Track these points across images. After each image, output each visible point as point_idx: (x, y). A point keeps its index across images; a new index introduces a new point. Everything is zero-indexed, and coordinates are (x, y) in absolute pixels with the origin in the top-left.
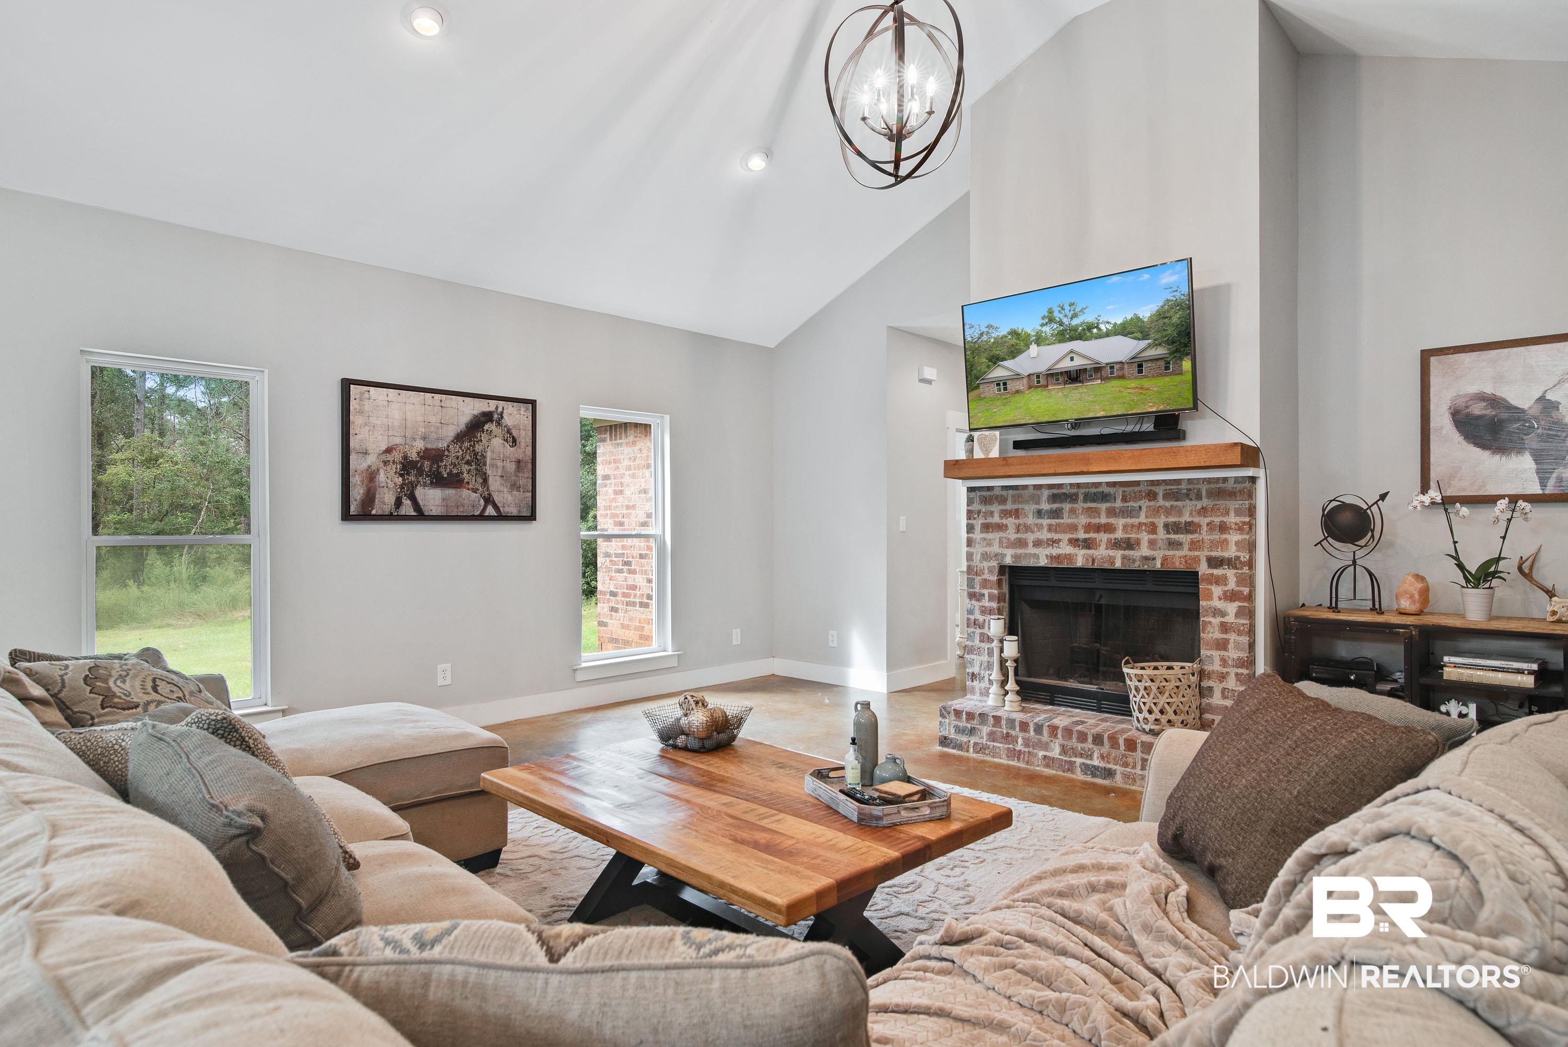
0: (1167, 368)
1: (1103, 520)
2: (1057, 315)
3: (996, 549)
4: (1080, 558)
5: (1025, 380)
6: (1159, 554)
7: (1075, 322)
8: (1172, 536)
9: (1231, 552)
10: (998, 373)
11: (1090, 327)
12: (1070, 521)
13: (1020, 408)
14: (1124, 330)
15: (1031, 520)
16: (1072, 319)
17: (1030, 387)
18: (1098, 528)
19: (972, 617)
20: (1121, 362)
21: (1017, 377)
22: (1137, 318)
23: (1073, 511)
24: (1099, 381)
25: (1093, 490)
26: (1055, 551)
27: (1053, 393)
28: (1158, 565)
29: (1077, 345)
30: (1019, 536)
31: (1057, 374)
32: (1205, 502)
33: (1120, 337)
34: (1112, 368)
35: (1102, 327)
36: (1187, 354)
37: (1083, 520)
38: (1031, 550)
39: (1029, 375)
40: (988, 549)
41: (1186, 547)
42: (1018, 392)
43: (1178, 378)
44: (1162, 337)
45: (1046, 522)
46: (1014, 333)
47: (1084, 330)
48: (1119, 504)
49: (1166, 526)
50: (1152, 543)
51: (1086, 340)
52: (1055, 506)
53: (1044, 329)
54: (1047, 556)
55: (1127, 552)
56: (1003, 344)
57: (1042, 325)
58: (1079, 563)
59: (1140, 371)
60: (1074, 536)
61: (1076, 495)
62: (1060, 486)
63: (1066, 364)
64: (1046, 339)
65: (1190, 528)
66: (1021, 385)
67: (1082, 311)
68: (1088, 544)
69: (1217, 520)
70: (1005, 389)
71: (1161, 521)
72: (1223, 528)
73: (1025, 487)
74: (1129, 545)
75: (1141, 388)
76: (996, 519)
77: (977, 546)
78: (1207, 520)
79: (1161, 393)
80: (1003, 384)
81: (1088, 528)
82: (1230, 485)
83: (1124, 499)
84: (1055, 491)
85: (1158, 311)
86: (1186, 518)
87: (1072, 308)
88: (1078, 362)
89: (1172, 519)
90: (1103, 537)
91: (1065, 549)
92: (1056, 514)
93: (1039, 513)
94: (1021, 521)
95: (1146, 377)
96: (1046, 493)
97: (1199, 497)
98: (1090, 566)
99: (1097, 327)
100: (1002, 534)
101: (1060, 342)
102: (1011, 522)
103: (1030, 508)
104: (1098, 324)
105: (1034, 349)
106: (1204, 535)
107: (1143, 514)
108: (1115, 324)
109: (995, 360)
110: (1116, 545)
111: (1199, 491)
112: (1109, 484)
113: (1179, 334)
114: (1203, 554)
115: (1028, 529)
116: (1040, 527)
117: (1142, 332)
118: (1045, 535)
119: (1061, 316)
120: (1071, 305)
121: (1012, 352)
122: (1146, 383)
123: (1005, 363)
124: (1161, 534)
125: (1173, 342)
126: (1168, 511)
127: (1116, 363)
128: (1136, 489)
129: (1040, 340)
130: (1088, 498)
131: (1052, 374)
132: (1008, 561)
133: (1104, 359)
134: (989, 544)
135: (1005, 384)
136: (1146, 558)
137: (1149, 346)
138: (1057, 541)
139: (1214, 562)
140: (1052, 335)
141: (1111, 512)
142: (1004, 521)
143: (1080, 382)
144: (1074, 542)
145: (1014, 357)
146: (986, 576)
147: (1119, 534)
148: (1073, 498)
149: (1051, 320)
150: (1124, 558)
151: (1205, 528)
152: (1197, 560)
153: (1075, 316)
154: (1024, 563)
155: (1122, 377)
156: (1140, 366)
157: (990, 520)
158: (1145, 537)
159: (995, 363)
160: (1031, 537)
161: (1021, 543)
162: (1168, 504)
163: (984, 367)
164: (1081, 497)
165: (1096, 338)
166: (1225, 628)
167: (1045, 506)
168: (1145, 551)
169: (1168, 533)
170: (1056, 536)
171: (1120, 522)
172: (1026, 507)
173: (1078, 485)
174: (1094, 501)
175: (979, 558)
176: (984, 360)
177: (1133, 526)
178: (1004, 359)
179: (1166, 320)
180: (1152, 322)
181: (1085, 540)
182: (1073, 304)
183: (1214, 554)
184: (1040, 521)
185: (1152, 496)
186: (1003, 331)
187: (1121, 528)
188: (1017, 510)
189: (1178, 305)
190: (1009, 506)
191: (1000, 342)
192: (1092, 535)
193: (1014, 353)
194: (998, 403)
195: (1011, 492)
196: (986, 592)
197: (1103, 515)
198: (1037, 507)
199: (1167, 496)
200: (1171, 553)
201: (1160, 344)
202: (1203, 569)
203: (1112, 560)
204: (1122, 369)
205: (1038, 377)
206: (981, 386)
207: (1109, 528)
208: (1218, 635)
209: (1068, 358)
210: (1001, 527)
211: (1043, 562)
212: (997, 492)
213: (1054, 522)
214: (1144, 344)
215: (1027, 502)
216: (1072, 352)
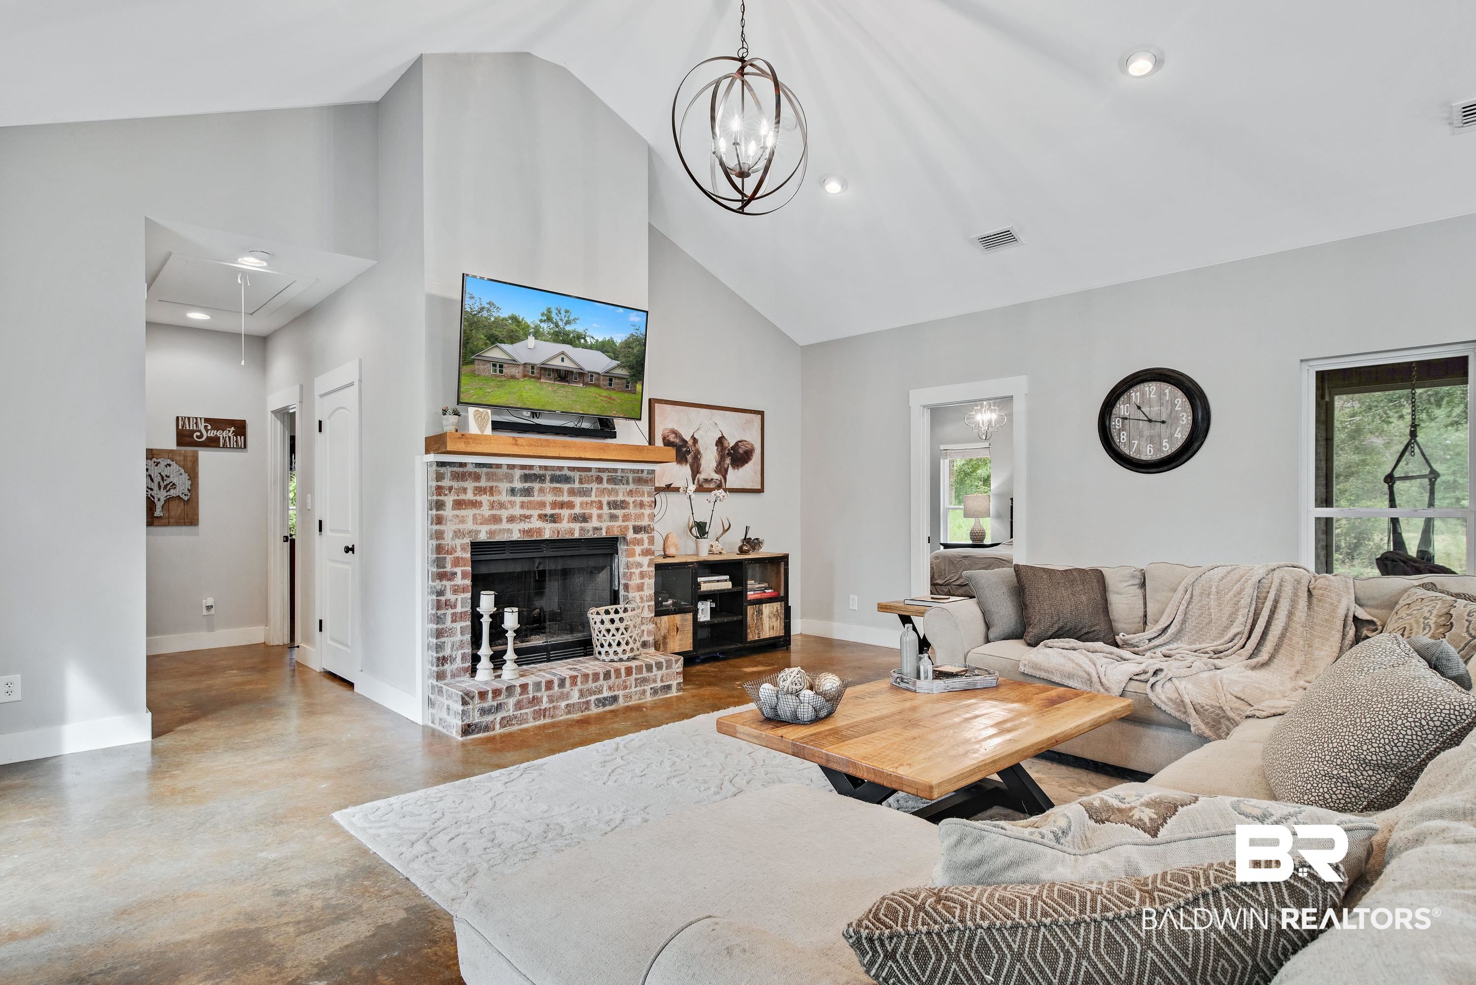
0: (627, 387)
1: (566, 498)
2: (554, 315)
3: (470, 525)
4: (548, 532)
5: (521, 368)
6: (604, 525)
7: (568, 328)
8: (613, 511)
9: (645, 522)
10: (495, 353)
11: (579, 337)
12: (539, 499)
13: (514, 393)
14: (605, 347)
15: (504, 497)
16: (566, 324)
17: (525, 376)
18: (562, 505)
19: (443, 599)
20: (598, 374)
21: (514, 363)
22: (611, 342)
23: (541, 490)
24: (581, 385)
25: (558, 473)
26: (526, 526)
27: (545, 386)
28: (604, 534)
29: (567, 348)
30: (493, 512)
31: (549, 369)
32: (632, 486)
33: (599, 353)
34: (592, 376)
35: (588, 339)
36: (640, 380)
37: (549, 498)
38: (505, 525)
39: (525, 364)
40: (461, 527)
41: (621, 519)
42: (513, 377)
43: (633, 396)
44: (627, 362)
45: (518, 499)
46: (514, 319)
47: (574, 337)
48: (577, 485)
49: (609, 503)
50: (600, 517)
51: (575, 346)
52: (527, 485)
53: (542, 325)
54: (520, 530)
55: (583, 525)
56: (503, 326)
57: (541, 321)
58: (547, 536)
59: (610, 385)
60: (543, 512)
61: (544, 476)
62: (531, 467)
63: (557, 363)
64: (543, 334)
65: (623, 505)
66: (516, 371)
67: (575, 320)
68: (554, 519)
69: (638, 499)
70: (501, 372)
71: (605, 500)
72: (642, 505)
73: (499, 466)
74: (585, 518)
75: (610, 398)
76: (470, 496)
77: (448, 523)
78: (633, 499)
79: (621, 405)
80: (499, 366)
81: (554, 505)
82: (645, 475)
83: (581, 482)
84: (527, 472)
85: (626, 341)
86: (620, 498)
87: (567, 315)
88: (567, 364)
89: (612, 498)
90: (565, 513)
91: (536, 524)
92: (528, 492)
93: (513, 491)
94: (495, 498)
95: (613, 389)
96: (518, 473)
97: (628, 483)
98: (555, 537)
99: (584, 338)
100: (475, 511)
101: (555, 341)
102: (485, 499)
103: (504, 486)
104: (585, 336)
105: (531, 341)
106: (632, 510)
107: (593, 494)
108: (597, 341)
109: (494, 340)
110: (575, 518)
111: (628, 478)
112: (569, 468)
113: (637, 362)
114: (630, 524)
115: (502, 505)
116: (512, 504)
117: (614, 354)
118: (517, 511)
119: (558, 319)
120: (567, 312)
121: (511, 337)
122: (614, 395)
123: (503, 346)
124: (606, 509)
125: (633, 368)
126: (610, 492)
127: (596, 373)
128: (589, 474)
129: (537, 334)
130: (554, 479)
131: (545, 369)
132: (483, 537)
133: (588, 368)
134: (463, 521)
135: (501, 366)
136: (596, 529)
137: (618, 366)
138: (529, 517)
139: (637, 530)
140: (548, 333)
141: (572, 492)
142: (478, 498)
143: (567, 381)
144: (543, 517)
145: (512, 343)
146: (459, 554)
147: (577, 510)
148: (541, 478)
149: (549, 319)
150: (582, 529)
151: (631, 505)
152: (626, 528)
153: (568, 323)
154: (498, 538)
155: (597, 386)
156: (611, 380)
157: (462, 497)
158: (595, 512)
159: (493, 343)
160: (504, 514)
161: (496, 519)
162: (610, 487)
163: (481, 343)
164: (548, 478)
165: (583, 348)
166: (642, 575)
167: (518, 485)
168: (595, 523)
169: (610, 509)
170: (527, 512)
171: (577, 500)
172: (500, 484)
173: (546, 468)
174: (559, 482)
175: (451, 535)
176: (482, 336)
177: (587, 503)
178: (502, 342)
179: (630, 350)
180: (621, 347)
181: (552, 516)
182: (568, 312)
183: (637, 523)
184: (513, 498)
185: (599, 480)
186: (505, 314)
187: (579, 505)
188: (491, 488)
189: (637, 340)
190: (483, 483)
191: (499, 323)
192: (557, 511)
193: (513, 338)
194: (492, 384)
195: (485, 470)
196: (458, 570)
197: (566, 494)
198: (511, 485)
199: (609, 481)
200: (612, 524)
201: (624, 367)
202: (630, 535)
203: (571, 532)
204: (598, 379)
205: (533, 368)
206: (476, 362)
207: (570, 505)
208: (639, 581)
209: (559, 359)
210: (475, 504)
211: (516, 536)
212: (470, 468)
213: (526, 499)
214: (615, 363)
215: (501, 480)
216: (563, 353)
